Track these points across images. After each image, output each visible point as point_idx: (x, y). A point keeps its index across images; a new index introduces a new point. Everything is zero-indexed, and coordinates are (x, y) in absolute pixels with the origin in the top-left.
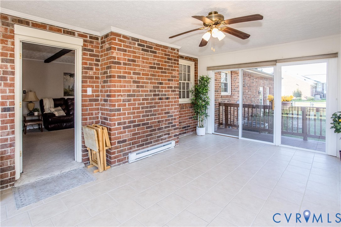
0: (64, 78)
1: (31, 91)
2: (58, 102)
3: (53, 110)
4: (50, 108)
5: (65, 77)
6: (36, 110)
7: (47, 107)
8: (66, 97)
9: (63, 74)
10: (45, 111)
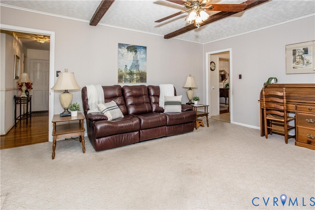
0: (119, 52)
1: (66, 71)
2: (111, 93)
3: (103, 107)
4: (99, 103)
5: (120, 50)
6: (75, 108)
7: (94, 102)
8: (122, 85)
9: (117, 46)
10: (89, 109)
